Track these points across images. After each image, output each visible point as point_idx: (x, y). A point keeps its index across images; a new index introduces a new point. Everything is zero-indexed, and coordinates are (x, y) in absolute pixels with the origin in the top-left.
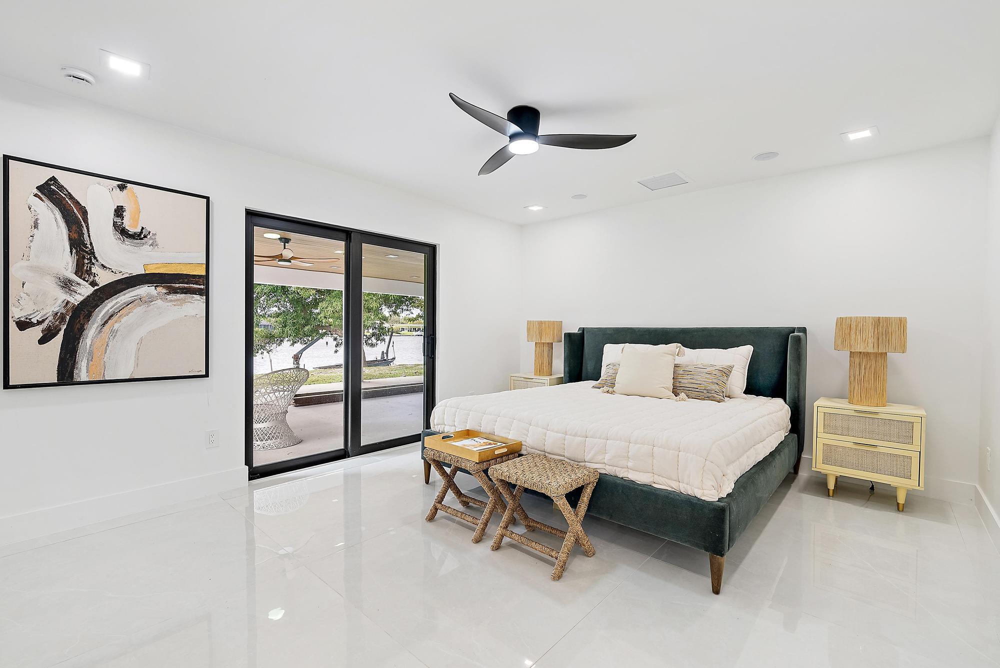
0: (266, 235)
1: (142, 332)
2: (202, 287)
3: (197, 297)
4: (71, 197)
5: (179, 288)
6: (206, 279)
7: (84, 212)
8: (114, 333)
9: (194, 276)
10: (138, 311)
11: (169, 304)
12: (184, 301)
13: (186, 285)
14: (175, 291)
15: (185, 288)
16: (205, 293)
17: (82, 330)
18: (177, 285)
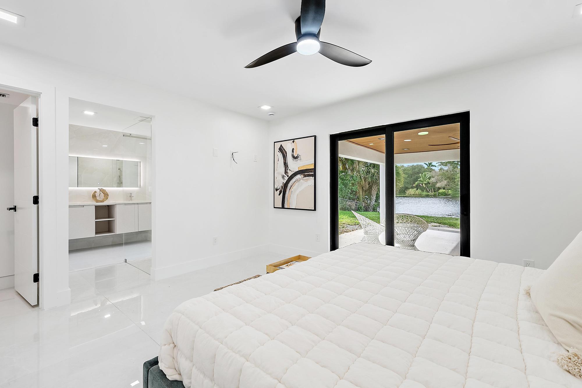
0: (420, 134)
1: (297, 192)
2: (313, 173)
3: (311, 177)
4: (284, 150)
5: (306, 175)
6: (314, 170)
7: (286, 153)
8: (292, 192)
9: (310, 169)
10: (297, 184)
11: (304, 181)
12: (308, 180)
13: (308, 173)
14: (305, 176)
15: (308, 174)
16: (314, 176)
17: (286, 191)
18: (306, 174)
